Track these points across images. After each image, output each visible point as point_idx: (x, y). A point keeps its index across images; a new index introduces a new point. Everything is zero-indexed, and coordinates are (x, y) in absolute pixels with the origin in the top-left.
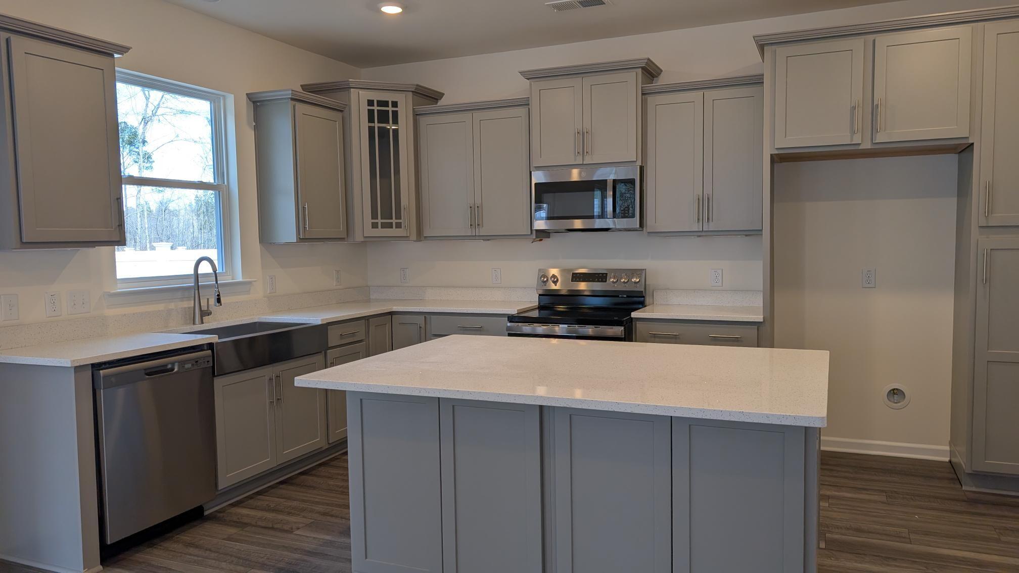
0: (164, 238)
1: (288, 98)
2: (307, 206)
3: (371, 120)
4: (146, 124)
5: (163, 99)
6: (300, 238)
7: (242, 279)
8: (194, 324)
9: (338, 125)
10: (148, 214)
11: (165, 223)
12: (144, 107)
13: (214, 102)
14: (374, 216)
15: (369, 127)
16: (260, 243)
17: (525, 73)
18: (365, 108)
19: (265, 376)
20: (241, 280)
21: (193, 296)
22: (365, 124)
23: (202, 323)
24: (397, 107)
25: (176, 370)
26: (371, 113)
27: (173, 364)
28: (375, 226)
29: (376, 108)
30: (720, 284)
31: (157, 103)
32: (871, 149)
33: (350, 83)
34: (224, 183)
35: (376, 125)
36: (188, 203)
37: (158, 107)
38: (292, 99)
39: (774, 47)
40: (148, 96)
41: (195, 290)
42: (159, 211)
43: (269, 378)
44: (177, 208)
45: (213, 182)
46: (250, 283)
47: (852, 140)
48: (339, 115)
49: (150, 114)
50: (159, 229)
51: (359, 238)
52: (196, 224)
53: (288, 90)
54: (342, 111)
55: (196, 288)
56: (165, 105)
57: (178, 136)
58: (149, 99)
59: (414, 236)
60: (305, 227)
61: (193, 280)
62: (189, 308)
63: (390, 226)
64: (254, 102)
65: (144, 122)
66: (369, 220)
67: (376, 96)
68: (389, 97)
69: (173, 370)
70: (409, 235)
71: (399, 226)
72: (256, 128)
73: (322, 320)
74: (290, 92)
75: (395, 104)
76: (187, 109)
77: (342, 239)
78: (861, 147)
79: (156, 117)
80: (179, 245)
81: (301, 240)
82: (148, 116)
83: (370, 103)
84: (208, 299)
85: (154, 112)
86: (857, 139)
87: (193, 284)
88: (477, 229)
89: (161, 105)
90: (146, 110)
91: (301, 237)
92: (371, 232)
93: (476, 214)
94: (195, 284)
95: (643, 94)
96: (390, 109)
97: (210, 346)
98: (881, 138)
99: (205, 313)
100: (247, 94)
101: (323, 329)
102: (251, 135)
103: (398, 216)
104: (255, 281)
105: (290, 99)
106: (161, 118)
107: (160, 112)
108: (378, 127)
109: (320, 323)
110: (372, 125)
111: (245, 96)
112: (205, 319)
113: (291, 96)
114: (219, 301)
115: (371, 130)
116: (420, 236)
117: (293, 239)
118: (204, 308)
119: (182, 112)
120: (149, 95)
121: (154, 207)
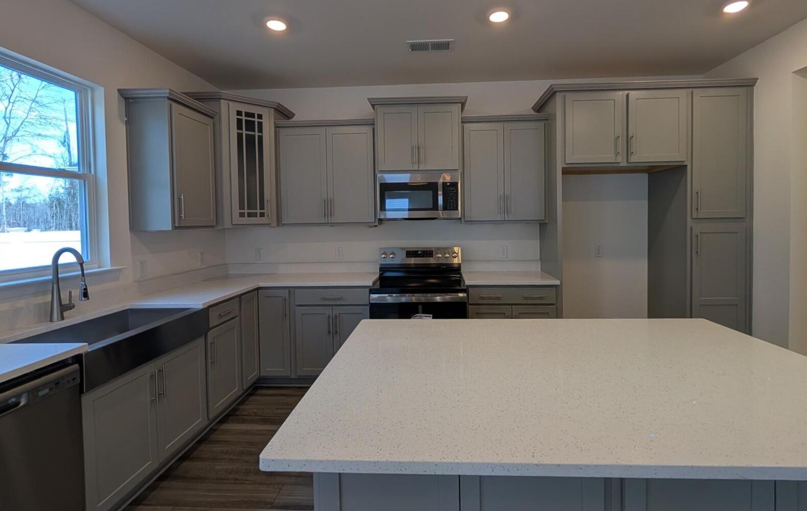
0: (22, 223)
1: (165, 97)
2: (182, 197)
3: (239, 127)
4: (6, 141)
5: (23, 125)
6: (175, 227)
7: (111, 266)
8: (51, 320)
9: (210, 129)
10: (6, 206)
11: (24, 212)
12: (5, 130)
13: (81, 92)
14: (242, 207)
15: (238, 133)
16: (130, 230)
17: (372, 100)
18: (234, 118)
19: (146, 374)
20: (109, 268)
21: (51, 288)
22: (234, 131)
23: (63, 318)
24: (262, 119)
25: (22, 404)
26: (239, 122)
27: (19, 396)
28: (242, 215)
29: (244, 118)
30: (505, 256)
31: (17, 127)
32: (627, 166)
33: (222, 94)
34: (90, 172)
35: (244, 132)
36: (43, 199)
37: (18, 130)
38: (169, 99)
39: (563, 94)
40: (8, 122)
41: (53, 284)
42: (18, 204)
43: (150, 375)
44: (33, 203)
45: (78, 171)
46: (120, 270)
47: (616, 160)
48: (211, 120)
49: (11, 135)
50: (18, 216)
51: (228, 225)
52: (49, 213)
53: (166, 89)
54: (212, 118)
55: (55, 281)
56: (24, 129)
57: (35, 152)
58: (9, 124)
59: (274, 224)
60: (180, 216)
61: (51, 271)
62: (45, 303)
63: (255, 215)
64: (126, 99)
65: (5, 140)
66: (236, 210)
67: (244, 109)
68: (256, 110)
69: (17, 404)
70: (270, 222)
71: (262, 215)
72: (128, 123)
73: (203, 304)
74: (168, 91)
75: (260, 117)
76: (43, 133)
77: (212, 226)
78: (621, 165)
79: (15, 138)
80: (34, 229)
81: (175, 228)
82: (8, 136)
83: (239, 113)
84: (70, 293)
85: (14, 133)
86: (619, 159)
87: (51, 277)
88: (329, 218)
89: (21, 129)
90: (6, 132)
91: (177, 225)
92: (237, 220)
93: (328, 207)
94: (53, 277)
95: (462, 122)
96: (256, 120)
97: (78, 359)
98: (633, 159)
99: (64, 308)
100: (119, 90)
101: (204, 313)
102: (122, 129)
103: (262, 208)
104: (124, 268)
105: (166, 99)
106: (20, 138)
107: (18, 134)
108: (246, 134)
109: (201, 307)
110: (240, 131)
111: (117, 91)
112: (66, 314)
113: (168, 95)
114: (86, 295)
115: (240, 136)
116: (279, 222)
117: (169, 227)
118: (65, 301)
119: (40, 135)
120: (10, 121)
121: (13, 202)
